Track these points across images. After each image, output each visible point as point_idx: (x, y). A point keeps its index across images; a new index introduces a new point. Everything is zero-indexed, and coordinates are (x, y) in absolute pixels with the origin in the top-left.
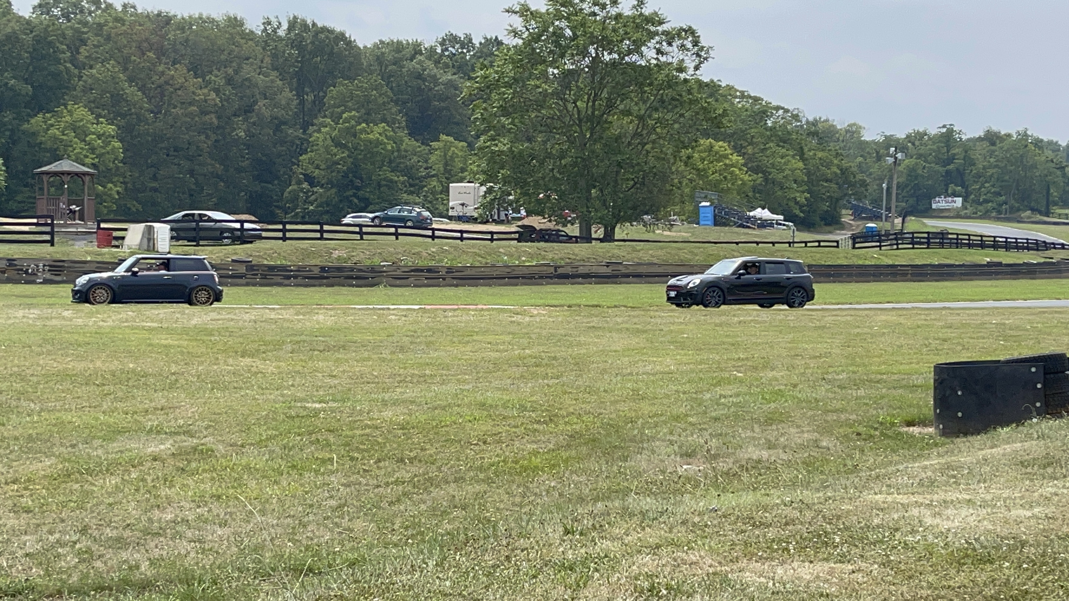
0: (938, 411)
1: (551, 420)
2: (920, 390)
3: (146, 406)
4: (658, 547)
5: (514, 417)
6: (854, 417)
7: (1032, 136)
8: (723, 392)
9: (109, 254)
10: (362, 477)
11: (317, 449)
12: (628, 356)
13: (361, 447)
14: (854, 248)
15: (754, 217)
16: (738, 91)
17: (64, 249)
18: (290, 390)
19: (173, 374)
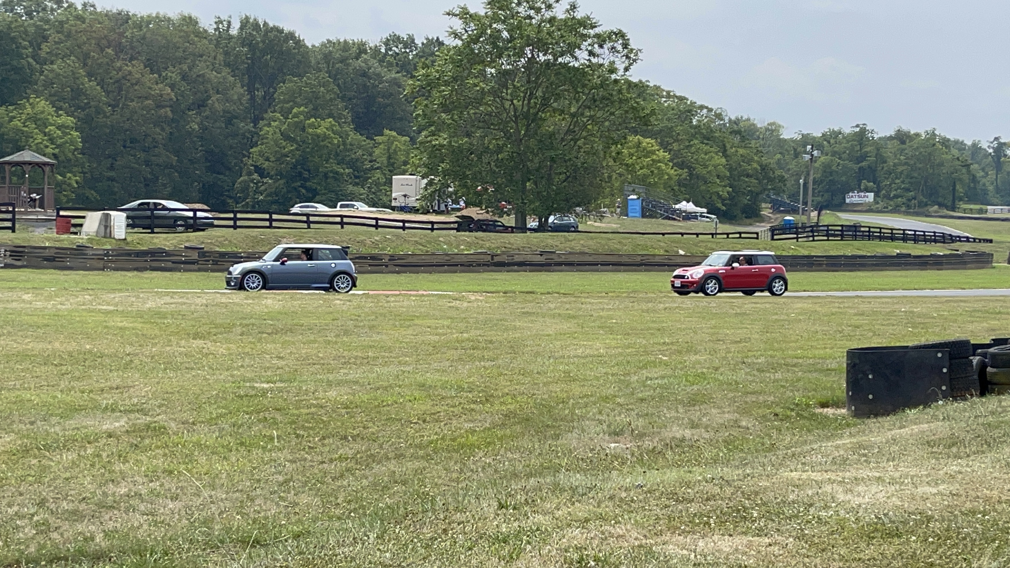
0: (850, 393)
1: (487, 400)
2: (833, 373)
3: (102, 385)
4: (587, 520)
5: (452, 397)
6: (772, 398)
7: (939, 136)
8: (648, 375)
9: (67, 240)
10: (307, 453)
11: (265, 427)
12: (560, 340)
13: (306, 425)
14: (773, 239)
15: (680, 210)
16: (664, 90)
17: (25, 235)
18: (239, 370)
19: (128, 355)
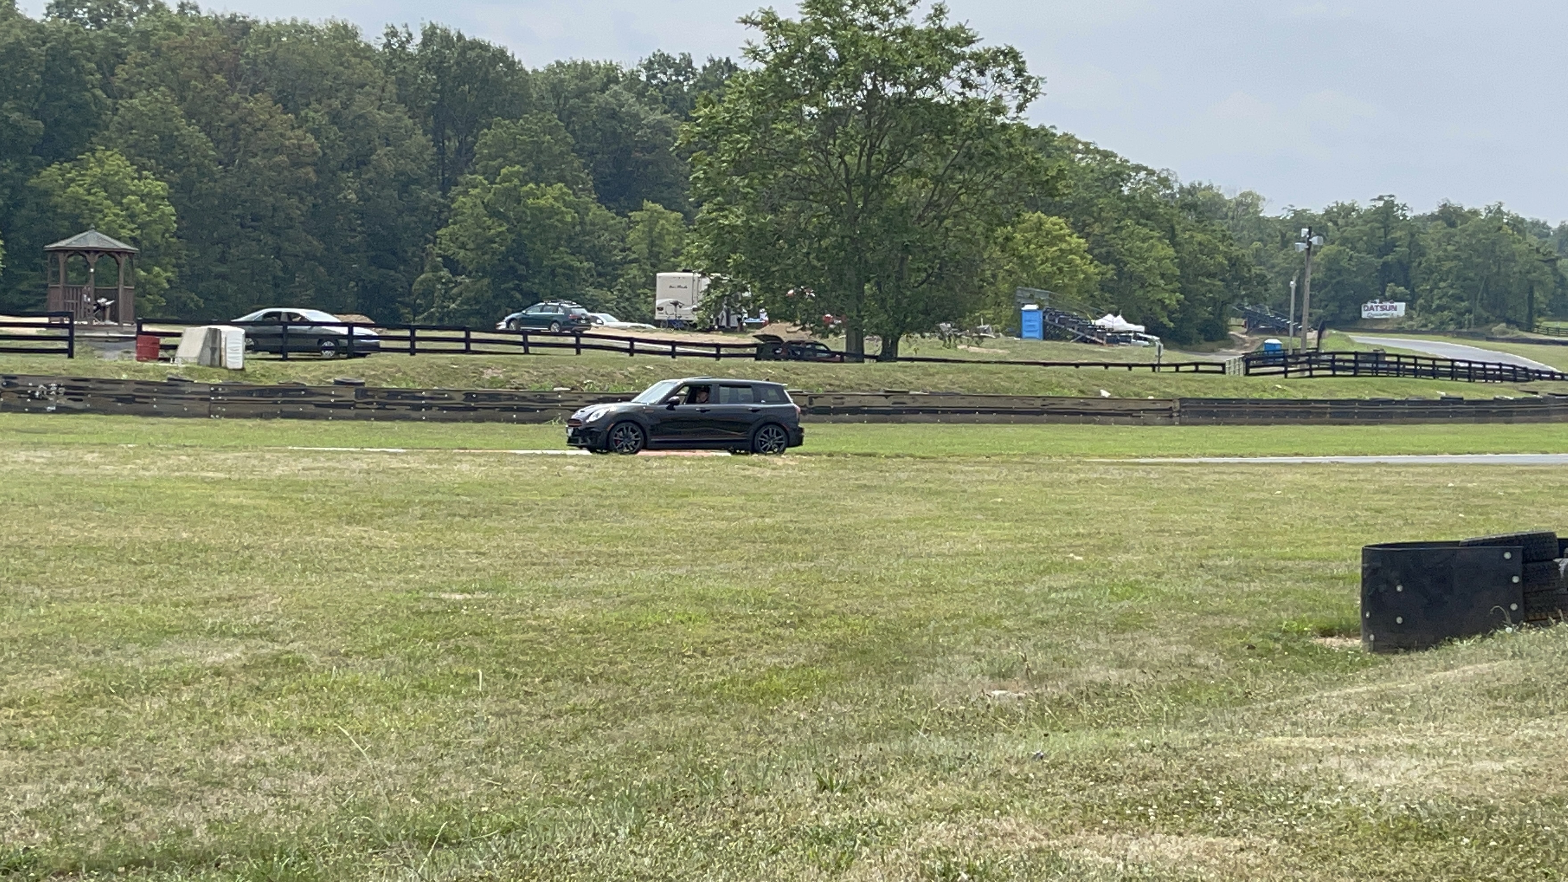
0: (1368, 615)
1: (801, 621)
2: (1341, 583)
3: (206, 595)
4: (956, 809)
5: (747, 617)
6: (1244, 622)
7: (1508, 214)
8: (1052, 584)
9: (154, 369)
10: (522, 702)
11: (456, 661)
12: (916, 529)
13: (522, 658)
14: (1247, 374)
15: (1102, 327)
16: (1078, 142)
17: (88, 362)
18: (418, 573)
19: (247, 548)
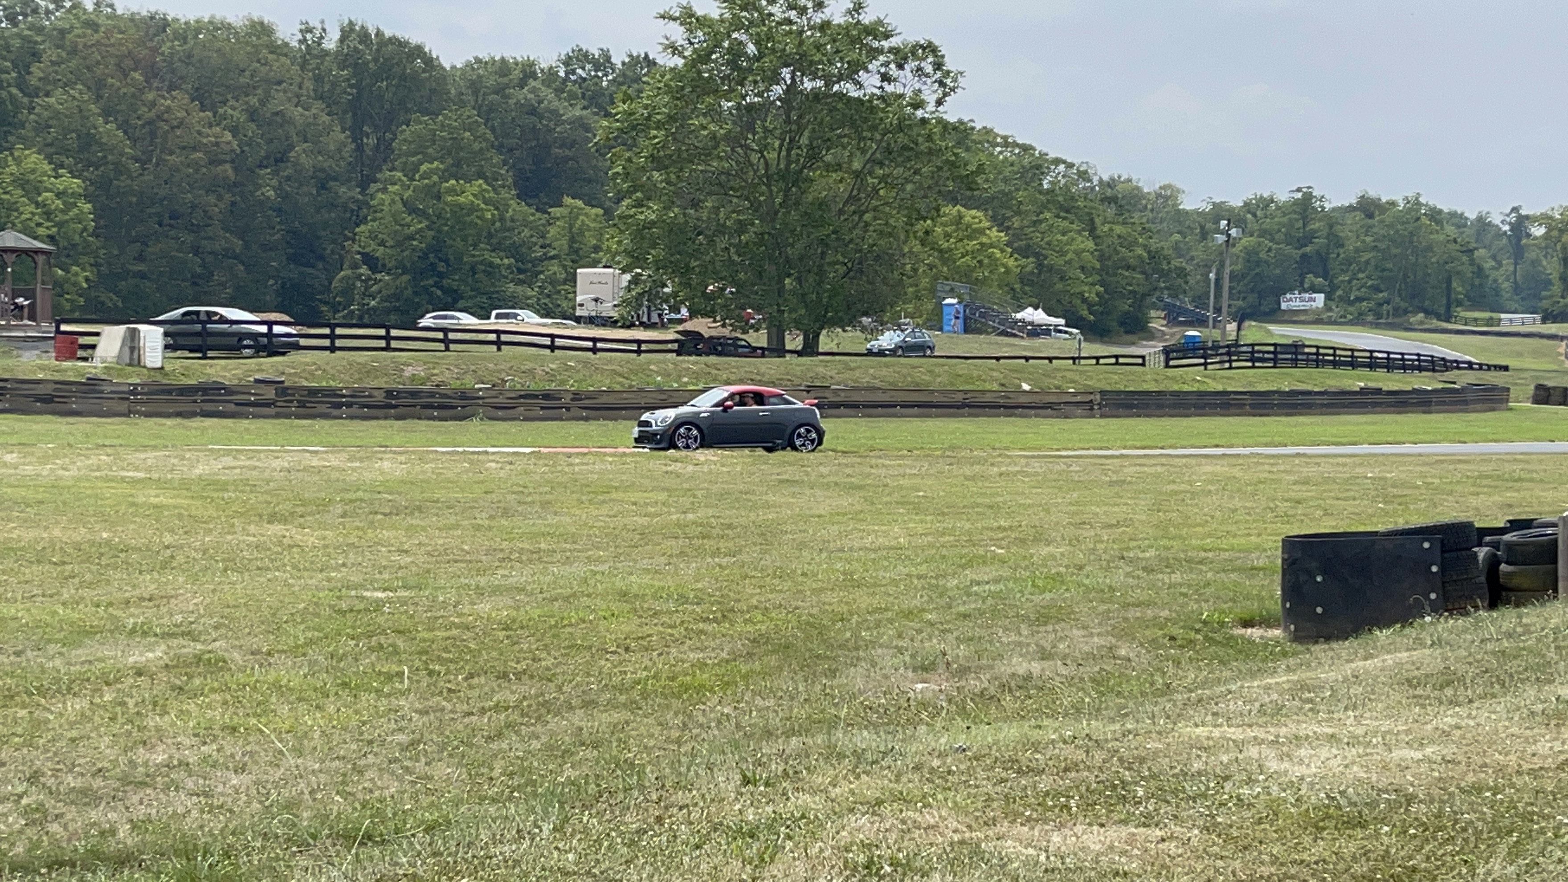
0: (1288, 605)
1: (724, 616)
2: (1261, 574)
3: (127, 595)
4: (879, 802)
5: (670, 613)
6: (1165, 613)
7: (1426, 205)
8: (974, 577)
9: (72, 369)
10: (445, 699)
11: (379, 659)
12: (838, 523)
13: (444, 655)
14: (1167, 366)
15: (1023, 321)
16: (998, 135)
17: (6, 362)
18: (339, 572)
19: (167, 547)
